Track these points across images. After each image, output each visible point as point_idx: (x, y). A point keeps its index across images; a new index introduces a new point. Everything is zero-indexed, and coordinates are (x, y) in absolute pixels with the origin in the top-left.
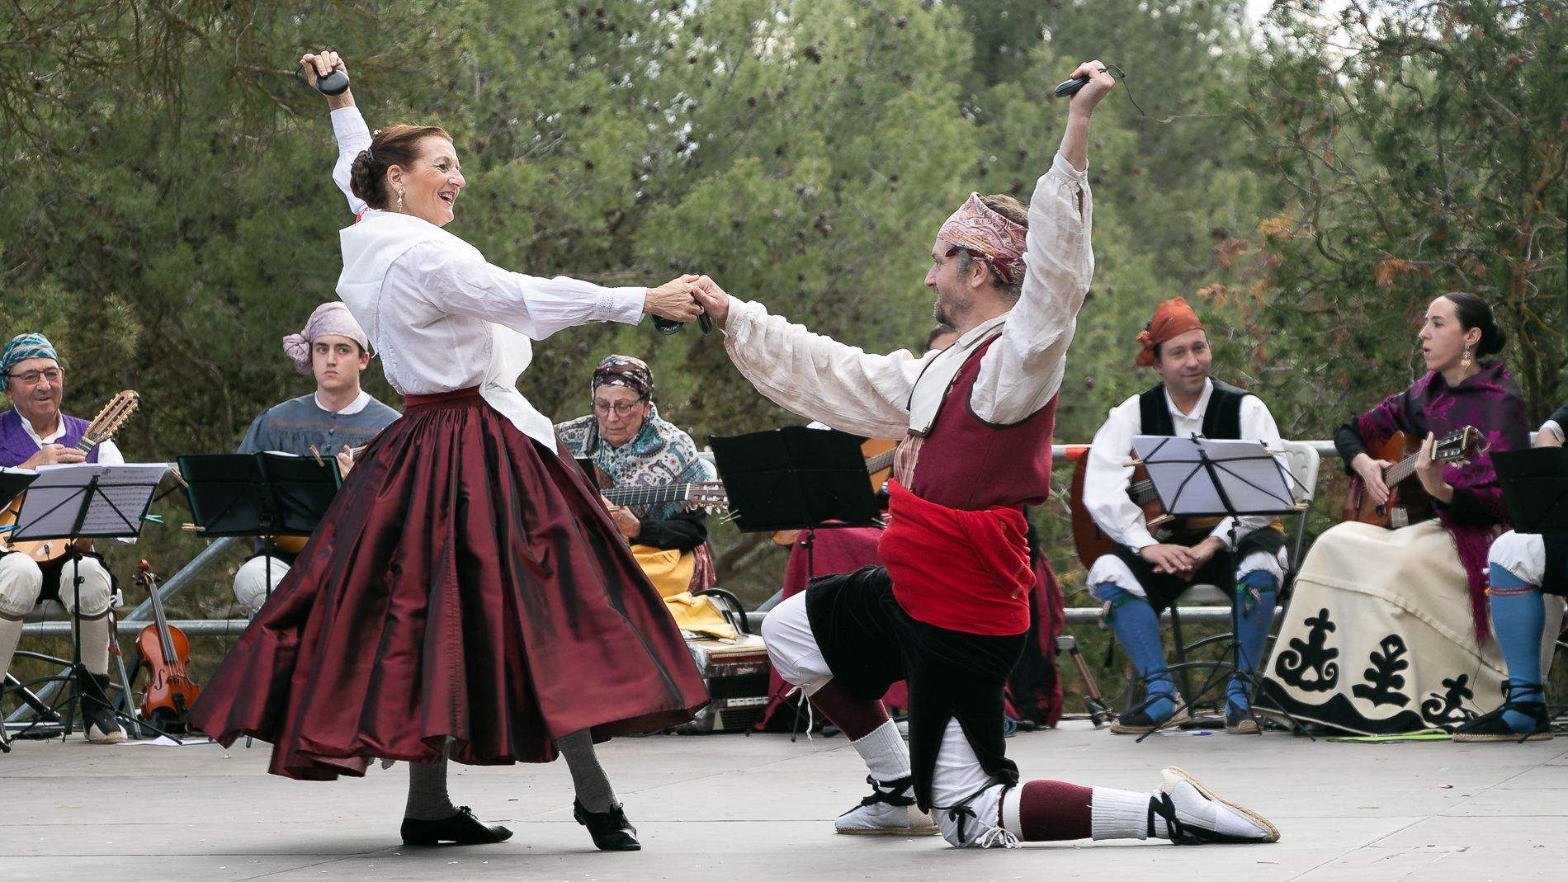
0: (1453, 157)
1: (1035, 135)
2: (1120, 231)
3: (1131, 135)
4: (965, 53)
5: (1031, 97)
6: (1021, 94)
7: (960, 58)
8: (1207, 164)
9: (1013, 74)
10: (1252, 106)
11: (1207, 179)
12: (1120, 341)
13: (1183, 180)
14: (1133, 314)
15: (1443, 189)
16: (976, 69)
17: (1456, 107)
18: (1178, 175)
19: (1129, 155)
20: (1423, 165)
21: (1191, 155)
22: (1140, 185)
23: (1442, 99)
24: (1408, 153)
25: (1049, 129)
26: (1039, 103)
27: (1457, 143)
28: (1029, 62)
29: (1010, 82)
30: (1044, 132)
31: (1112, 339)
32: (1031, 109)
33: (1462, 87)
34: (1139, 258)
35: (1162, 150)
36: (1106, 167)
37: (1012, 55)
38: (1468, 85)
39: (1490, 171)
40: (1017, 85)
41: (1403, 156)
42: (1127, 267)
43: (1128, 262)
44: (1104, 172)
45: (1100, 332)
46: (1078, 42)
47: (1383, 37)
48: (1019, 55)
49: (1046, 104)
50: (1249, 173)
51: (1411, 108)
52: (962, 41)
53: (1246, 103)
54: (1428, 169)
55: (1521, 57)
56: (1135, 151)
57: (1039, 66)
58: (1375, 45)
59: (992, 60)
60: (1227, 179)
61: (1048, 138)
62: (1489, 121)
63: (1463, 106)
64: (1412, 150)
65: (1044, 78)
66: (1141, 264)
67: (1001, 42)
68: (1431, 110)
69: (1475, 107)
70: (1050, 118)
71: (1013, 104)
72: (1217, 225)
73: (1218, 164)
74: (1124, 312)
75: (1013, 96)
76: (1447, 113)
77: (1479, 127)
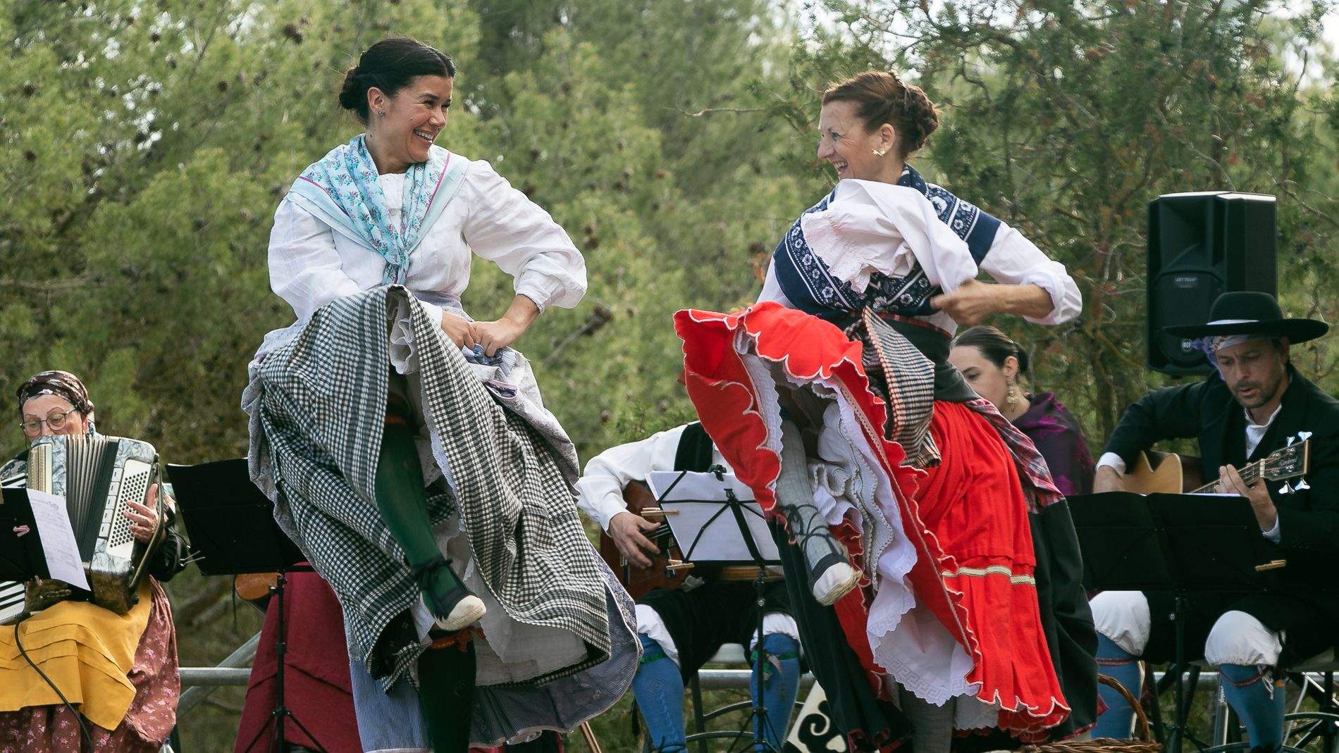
0: (1023, 163)
1: (550, 133)
2: (643, 243)
3: (655, 134)
4: (469, 36)
5: (543, 89)
6: (532, 84)
7: (464, 42)
8: (743, 170)
9: (522, 63)
10: (794, 98)
11: (745, 186)
12: (641, 370)
13: (716, 188)
14: (657, 339)
15: (1012, 198)
16: (481, 56)
17: (1026, 106)
18: (711, 182)
19: (653, 157)
20: (989, 169)
21: (726, 158)
22: (665, 192)
23: (1011, 95)
24: (971, 157)
25: (565, 126)
26: (553, 97)
27: (1027, 147)
28: (543, 49)
29: (521, 71)
30: (558, 130)
31: (632, 367)
32: (544, 101)
33: (1034, 84)
34: (665, 276)
35: (693, 152)
36: (630, 170)
37: (524, 40)
38: (1041, 81)
39: (1063, 181)
40: (529, 74)
41: (965, 160)
42: (651, 286)
43: (654, 279)
44: (626, 176)
45: (619, 359)
46: (597, 26)
47: (947, 24)
48: (530, 40)
49: (562, 96)
50: (789, 180)
51: (975, 104)
52: (467, 22)
53: (787, 96)
54: (995, 175)
55: (1101, 50)
56: (658, 153)
57: (554, 53)
58: (935, 32)
59: (499, 46)
60: (768, 186)
61: (563, 137)
62: (1063, 122)
63: (1034, 105)
64: (976, 154)
65: (559, 67)
66: (668, 282)
67: (511, 26)
68: (998, 108)
69: (1047, 106)
70: (568, 113)
71: (523, 96)
72: (754, 240)
73: (757, 170)
74: (647, 337)
75: (524, 87)
76: (1016, 112)
77: (1052, 128)
